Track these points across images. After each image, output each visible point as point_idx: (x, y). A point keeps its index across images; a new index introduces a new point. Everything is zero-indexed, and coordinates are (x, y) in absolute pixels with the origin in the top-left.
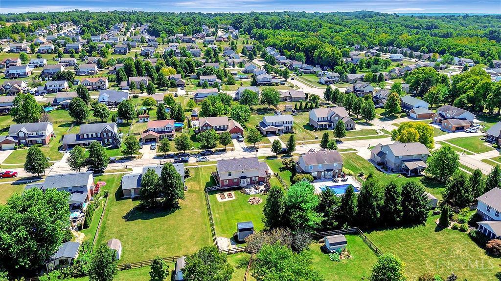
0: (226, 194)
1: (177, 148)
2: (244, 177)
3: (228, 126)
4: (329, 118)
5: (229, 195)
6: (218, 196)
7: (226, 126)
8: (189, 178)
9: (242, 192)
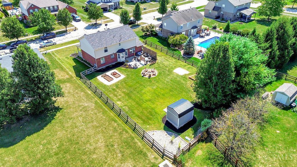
0: (109, 73)
1: (7, 36)
2: (121, 51)
3: (58, 6)
5: (114, 74)
6: (100, 78)
7: (56, 7)
9: (127, 68)
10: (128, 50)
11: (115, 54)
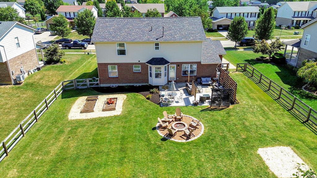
0: (102, 99)
2: (161, 61)
4: (310, 13)
5: (109, 103)
6: (81, 101)
8: (59, 64)
9: (148, 99)
10: (179, 65)
11: (144, 66)
